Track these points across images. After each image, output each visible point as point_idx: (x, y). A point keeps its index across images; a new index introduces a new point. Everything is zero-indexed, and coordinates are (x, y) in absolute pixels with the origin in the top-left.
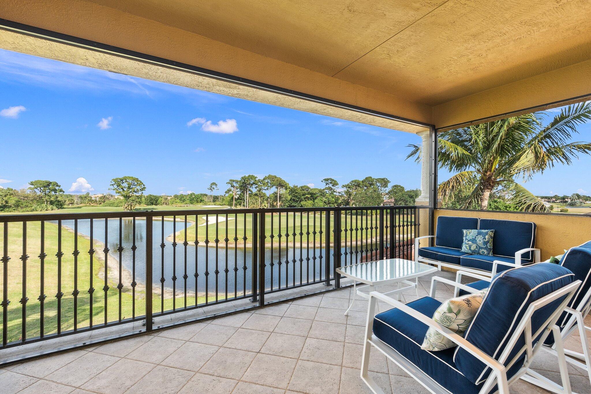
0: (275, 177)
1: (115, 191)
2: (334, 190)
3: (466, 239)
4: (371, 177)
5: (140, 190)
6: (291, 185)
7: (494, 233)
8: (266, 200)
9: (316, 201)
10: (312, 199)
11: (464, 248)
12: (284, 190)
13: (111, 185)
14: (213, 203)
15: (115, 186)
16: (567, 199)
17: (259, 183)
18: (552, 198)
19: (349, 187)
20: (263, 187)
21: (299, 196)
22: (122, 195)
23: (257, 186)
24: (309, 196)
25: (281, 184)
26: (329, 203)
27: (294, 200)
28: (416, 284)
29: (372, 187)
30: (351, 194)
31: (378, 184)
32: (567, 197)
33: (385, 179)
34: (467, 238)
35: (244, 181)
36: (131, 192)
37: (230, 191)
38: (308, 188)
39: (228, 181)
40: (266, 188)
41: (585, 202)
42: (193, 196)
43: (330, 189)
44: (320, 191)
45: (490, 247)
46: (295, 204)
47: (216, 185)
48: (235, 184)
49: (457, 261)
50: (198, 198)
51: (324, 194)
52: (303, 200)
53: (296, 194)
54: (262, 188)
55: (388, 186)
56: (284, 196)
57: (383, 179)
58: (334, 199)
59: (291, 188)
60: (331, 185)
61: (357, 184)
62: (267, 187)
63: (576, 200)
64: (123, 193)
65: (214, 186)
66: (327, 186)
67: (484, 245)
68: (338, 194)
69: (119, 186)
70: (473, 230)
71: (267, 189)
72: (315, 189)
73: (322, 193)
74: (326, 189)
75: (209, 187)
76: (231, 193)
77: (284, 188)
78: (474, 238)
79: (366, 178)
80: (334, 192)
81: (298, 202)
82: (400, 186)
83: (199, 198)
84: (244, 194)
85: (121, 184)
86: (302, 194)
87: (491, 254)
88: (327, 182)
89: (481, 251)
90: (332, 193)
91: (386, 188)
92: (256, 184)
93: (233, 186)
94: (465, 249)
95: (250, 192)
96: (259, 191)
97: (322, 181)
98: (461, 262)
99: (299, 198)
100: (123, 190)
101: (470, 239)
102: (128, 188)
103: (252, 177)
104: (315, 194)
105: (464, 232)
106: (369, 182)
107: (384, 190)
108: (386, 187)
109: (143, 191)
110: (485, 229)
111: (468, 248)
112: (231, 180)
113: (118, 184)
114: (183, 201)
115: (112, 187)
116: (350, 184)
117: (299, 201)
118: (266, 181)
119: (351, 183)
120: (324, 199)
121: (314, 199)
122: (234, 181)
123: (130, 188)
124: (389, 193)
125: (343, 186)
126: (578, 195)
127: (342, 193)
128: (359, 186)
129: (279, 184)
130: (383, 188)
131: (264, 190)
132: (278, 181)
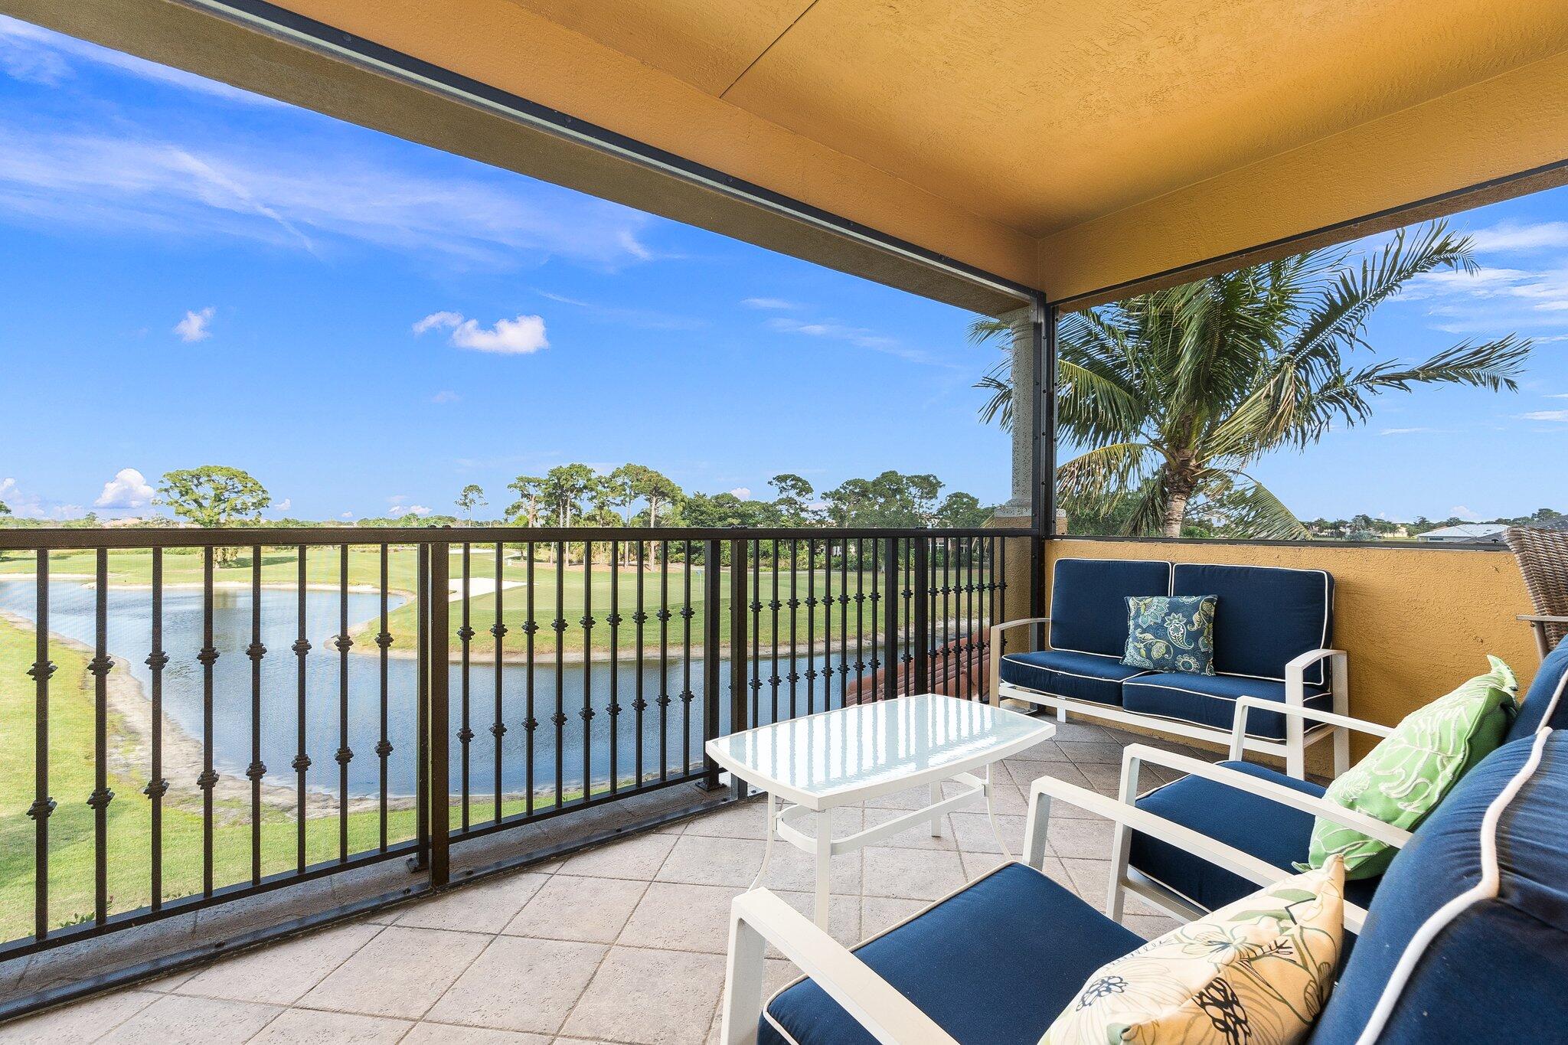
0: (645, 471)
1: (173, 508)
2: (800, 505)
3: (1137, 626)
4: (894, 473)
5: (253, 504)
6: (689, 493)
7: (1216, 606)
11: (1133, 654)
12: (670, 506)
13: (161, 490)
15: (175, 494)
16: (1344, 526)
17: (600, 488)
19: (838, 499)
20: (610, 498)
21: (710, 523)
22: (197, 520)
23: (594, 494)
24: (736, 521)
25: (659, 491)
28: (986, 782)
29: (898, 497)
30: (845, 516)
31: (913, 490)
32: (1343, 523)
33: (932, 478)
34: (1140, 621)
35: (559, 479)
36: (224, 511)
37: (519, 507)
38: (735, 500)
39: (514, 481)
40: (618, 500)
41: (1381, 535)
43: (791, 503)
44: (766, 508)
45: (1206, 650)
47: (479, 491)
48: (531, 490)
49: (1112, 695)
51: (775, 513)
53: (701, 515)
54: (608, 501)
55: (937, 495)
56: (670, 522)
57: (926, 479)
59: (687, 501)
60: (793, 494)
61: (860, 491)
62: (622, 498)
63: (1362, 531)
64: (198, 514)
65: (473, 496)
66: (784, 495)
67: (1188, 642)
68: (810, 516)
69: (184, 492)
70: (1155, 599)
71: (623, 503)
72: (751, 503)
73: (771, 513)
74: (781, 502)
75: (460, 498)
76: (522, 512)
77: (668, 500)
78: (1159, 621)
79: (884, 475)
80: (802, 510)
82: (967, 496)
84: (558, 516)
85: (193, 487)
86: (717, 516)
87: (1211, 671)
88: (783, 484)
89: (1182, 660)
90: (795, 514)
91: (933, 501)
92: (592, 490)
93: (527, 496)
94: (1135, 657)
95: (574, 511)
96: (601, 508)
97: (770, 483)
98: (1123, 697)
100: (200, 505)
101: (1147, 625)
102: (215, 500)
103: (579, 470)
104: (752, 516)
105: (1131, 606)
106: (890, 485)
107: (928, 506)
108: (931, 498)
109: (261, 510)
110: (1190, 594)
111: (1143, 652)
112: (521, 479)
113: (183, 489)
115: (164, 497)
116: (842, 490)
118: (619, 481)
119: (844, 488)
122: (529, 481)
123: (220, 500)
124: (940, 512)
125: (825, 496)
126: (1367, 520)
127: (821, 513)
128: (866, 496)
129: (655, 488)
130: (924, 501)
131: (614, 506)
132: (650, 481)
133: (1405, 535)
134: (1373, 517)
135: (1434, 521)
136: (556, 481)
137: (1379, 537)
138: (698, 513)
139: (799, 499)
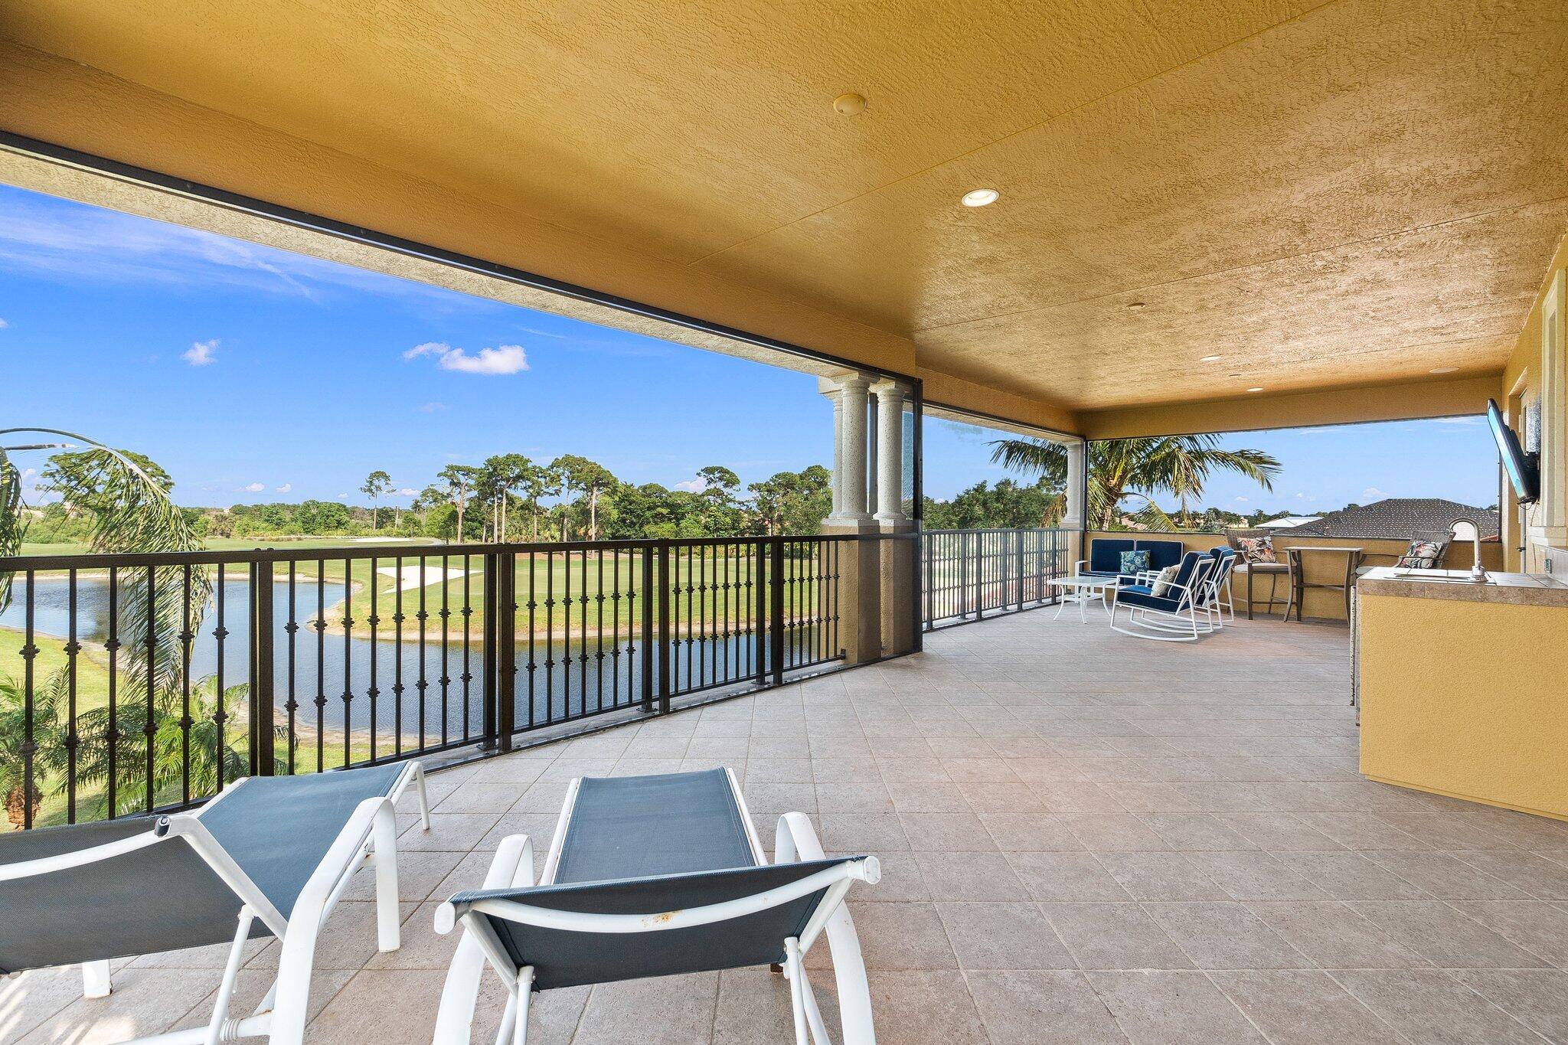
0: (586, 463)
2: (727, 496)
4: (820, 467)
6: (623, 484)
7: (1150, 553)
8: (555, 523)
9: (683, 523)
10: (672, 519)
12: (608, 496)
14: (376, 531)
17: (535, 477)
19: (767, 490)
21: (639, 512)
23: (529, 483)
24: (665, 511)
25: (599, 480)
26: (717, 530)
27: (625, 521)
29: (822, 490)
30: (774, 507)
34: (1125, 558)
35: (494, 469)
38: (662, 490)
39: (442, 469)
40: (553, 489)
41: (1228, 526)
42: (314, 511)
43: (718, 494)
44: (695, 498)
45: (1147, 567)
46: (629, 531)
47: (387, 478)
48: (462, 478)
50: (328, 516)
51: (703, 505)
52: (649, 522)
53: (630, 504)
54: (543, 490)
56: (605, 511)
58: (728, 520)
59: (621, 492)
60: (720, 485)
61: (787, 483)
62: (557, 488)
65: (382, 483)
66: (712, 486)
67: (1142, 565)
68: (736, 506)
70: (1130, 552)
71: (557, 492)
72: (681, 494)
73: (699, 504)
74: (708, 493)
75: (365, 484)
77: (607, 490)
78: (1132, 559)
79: (809, 468)
80: (730, 501)
81: (637, 527)
83: (333, 516)
86: (646, 506)
88: (711, 476)
89: (1140, 571)
90: (723, 504)
92: (527, 479)
93: (457, 485)
96: (535, 497)
97: (698, 474)
99: (638, 516)
103: (515, 460)
104: (681, 507)
106: (815, 479)
110: (1143, 549)
111: (1127, 570)
112: (451, 468)
114: (277, 524)
115: (50, 481)
116: (771, 483)
117: (638, 525)
118: (557, 471)
119: (773, 481)
120: (703, 519)
121: (678, 519)
122: (459, 469)
125: (752, 487)
126: (1217, 512)
127: (748, 504)
128: (792, 488)
129: (594, 480)
132: (592, 472)
133: (1247, 526)
134: (1222, 509)
136: (491, 470)
137: (1226, 527)
138: (627, 503)
139: (726, 491)
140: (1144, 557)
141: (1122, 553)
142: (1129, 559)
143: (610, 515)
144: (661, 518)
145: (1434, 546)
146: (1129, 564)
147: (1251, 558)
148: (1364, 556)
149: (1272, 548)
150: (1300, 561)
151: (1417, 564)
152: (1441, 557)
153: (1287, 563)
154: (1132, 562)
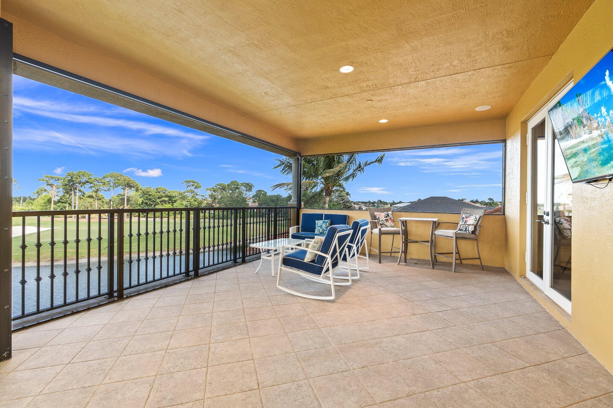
0: (121, 176)
2: (196, 193)
3: (317, 226)
4: (235, 182)
6: (144, 187)
7: (331, 221)
8: (107, 204)
9: (175, 205)
10: (170, 202)
12: (135, 192)
17: (96, 183)
18: (367, 202)
19: (214, 191)
20: (101, 187)
21: (154, 200)
23: (92, 185)
24: (167, 199)
25: (129, 185)
27: (146, 203)
29: (237, 190)
30: (216, 198)
31: (243, 188)
33: (250, 184)
35: (72, 178)
38: (166, 190)
40: (106, 188)
43: (192, 192)
44: (181, 194)
48: (53, 182)
52: (159, 204)
53: (149, 196)
54: (100, 189)
55: (252, 190)
56: (134, 199)
57: (248, 184)
58: (196, 203)
59: (143, 190)
60: (193, 188)
61: (222, 188)
62: (108, 188)
66: (189, 189)
67: (326, 229)
68: (201, 197)
70: (321, 221)
71: (109, 190)
72: (174, 192)
73: (183, 196)
74: (187, 191)
77: (134, 189)
79: (231, 182)
80: (197, 195)
82: (263, 191)
84: (71, 196)
86: (157, 197)
88: (189, 184)
89: (325, 232)
90: (194, 197)
91: (251, 192)
92: (91, 183)
93: (51, 185)
95: (80, 193)
96: (96, 192)
97: (183, 184)
99: (153, 201)
103: (83, 174)
104: (174, 197)
106: (234, 186)
107: (249, 194)
110: (326, 219)
111: (318, 231)
116: (215, 187)
117: (153, 205)
118: (107, 180)
120: (185, 202)
121: (173, 203)
122: (52, 178)
124: (253, 197)
125: (207, 190)
126: (380, 201)
127: (205, 196)
128: (225, 190)
129: (127, 184)
130: (247, 192)
131: (104, 191)
132: (125, 180)
133: (390, 206)
134: (382, 201)
135: (397, 202)
136: (70, 178)
137: (384, 207)
138: (147, 195)
139: (196, 190)
140: (327, 224)
141: (316, 221)
142: (320, 225)
143: (138, 201)
144: (165, 202)
145: (475, 218)
146: (319, 228)
147: (381, 225)
148: (439, 223)
149: (392, 219)
150: (406, 226)
151: (466, 229)
152: (479, 224)
153: (399, 228)
154: (321, 227)
